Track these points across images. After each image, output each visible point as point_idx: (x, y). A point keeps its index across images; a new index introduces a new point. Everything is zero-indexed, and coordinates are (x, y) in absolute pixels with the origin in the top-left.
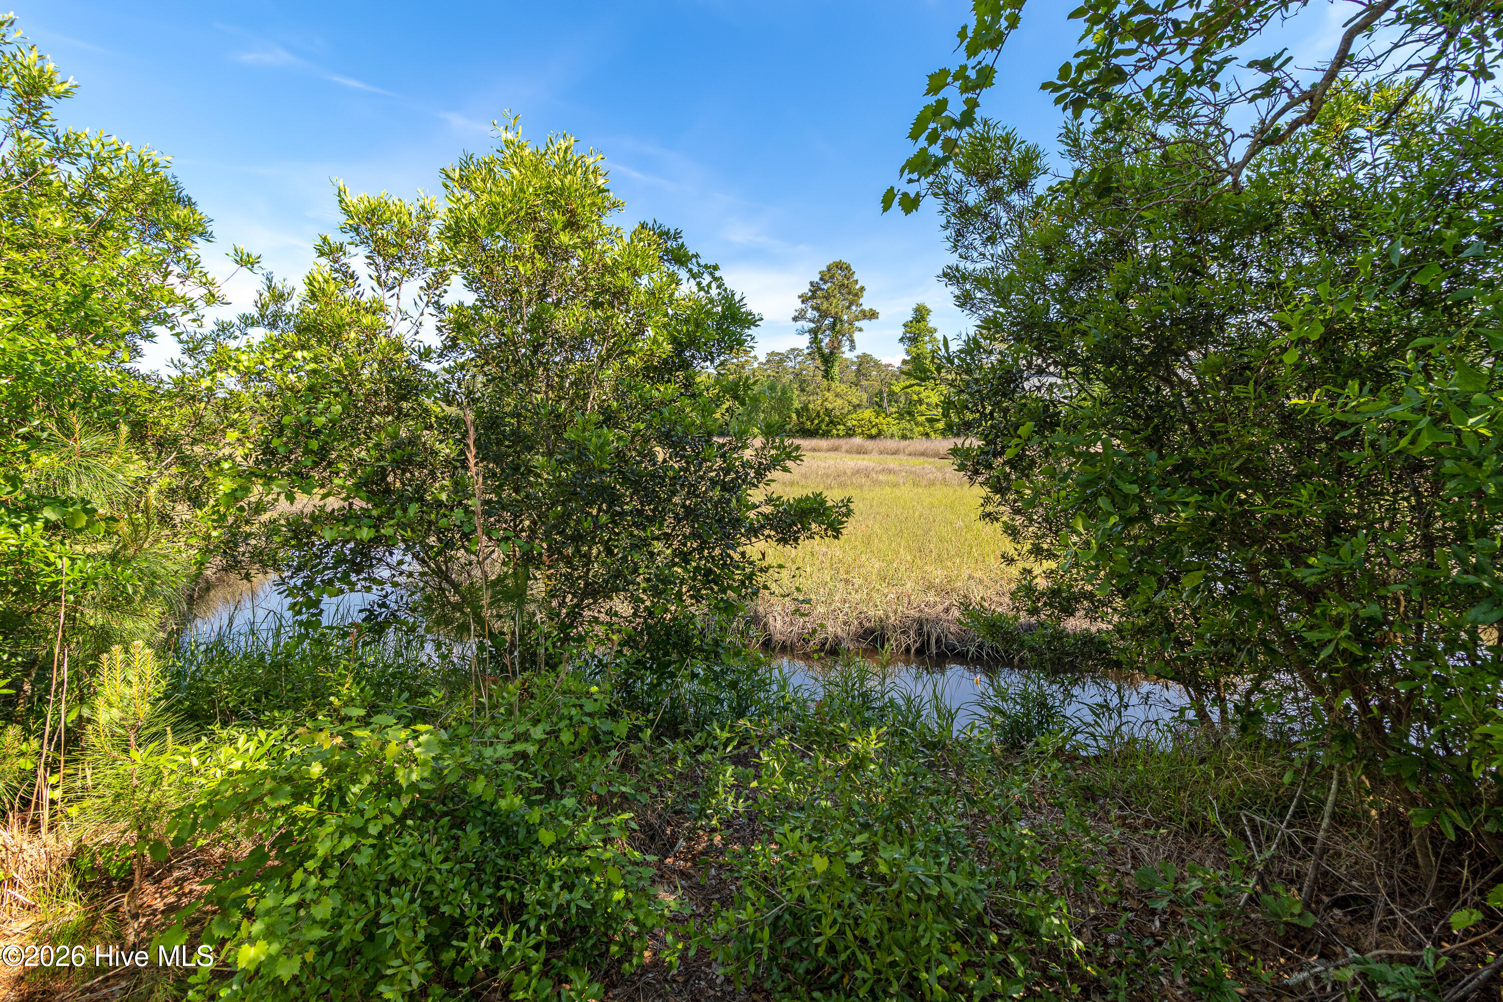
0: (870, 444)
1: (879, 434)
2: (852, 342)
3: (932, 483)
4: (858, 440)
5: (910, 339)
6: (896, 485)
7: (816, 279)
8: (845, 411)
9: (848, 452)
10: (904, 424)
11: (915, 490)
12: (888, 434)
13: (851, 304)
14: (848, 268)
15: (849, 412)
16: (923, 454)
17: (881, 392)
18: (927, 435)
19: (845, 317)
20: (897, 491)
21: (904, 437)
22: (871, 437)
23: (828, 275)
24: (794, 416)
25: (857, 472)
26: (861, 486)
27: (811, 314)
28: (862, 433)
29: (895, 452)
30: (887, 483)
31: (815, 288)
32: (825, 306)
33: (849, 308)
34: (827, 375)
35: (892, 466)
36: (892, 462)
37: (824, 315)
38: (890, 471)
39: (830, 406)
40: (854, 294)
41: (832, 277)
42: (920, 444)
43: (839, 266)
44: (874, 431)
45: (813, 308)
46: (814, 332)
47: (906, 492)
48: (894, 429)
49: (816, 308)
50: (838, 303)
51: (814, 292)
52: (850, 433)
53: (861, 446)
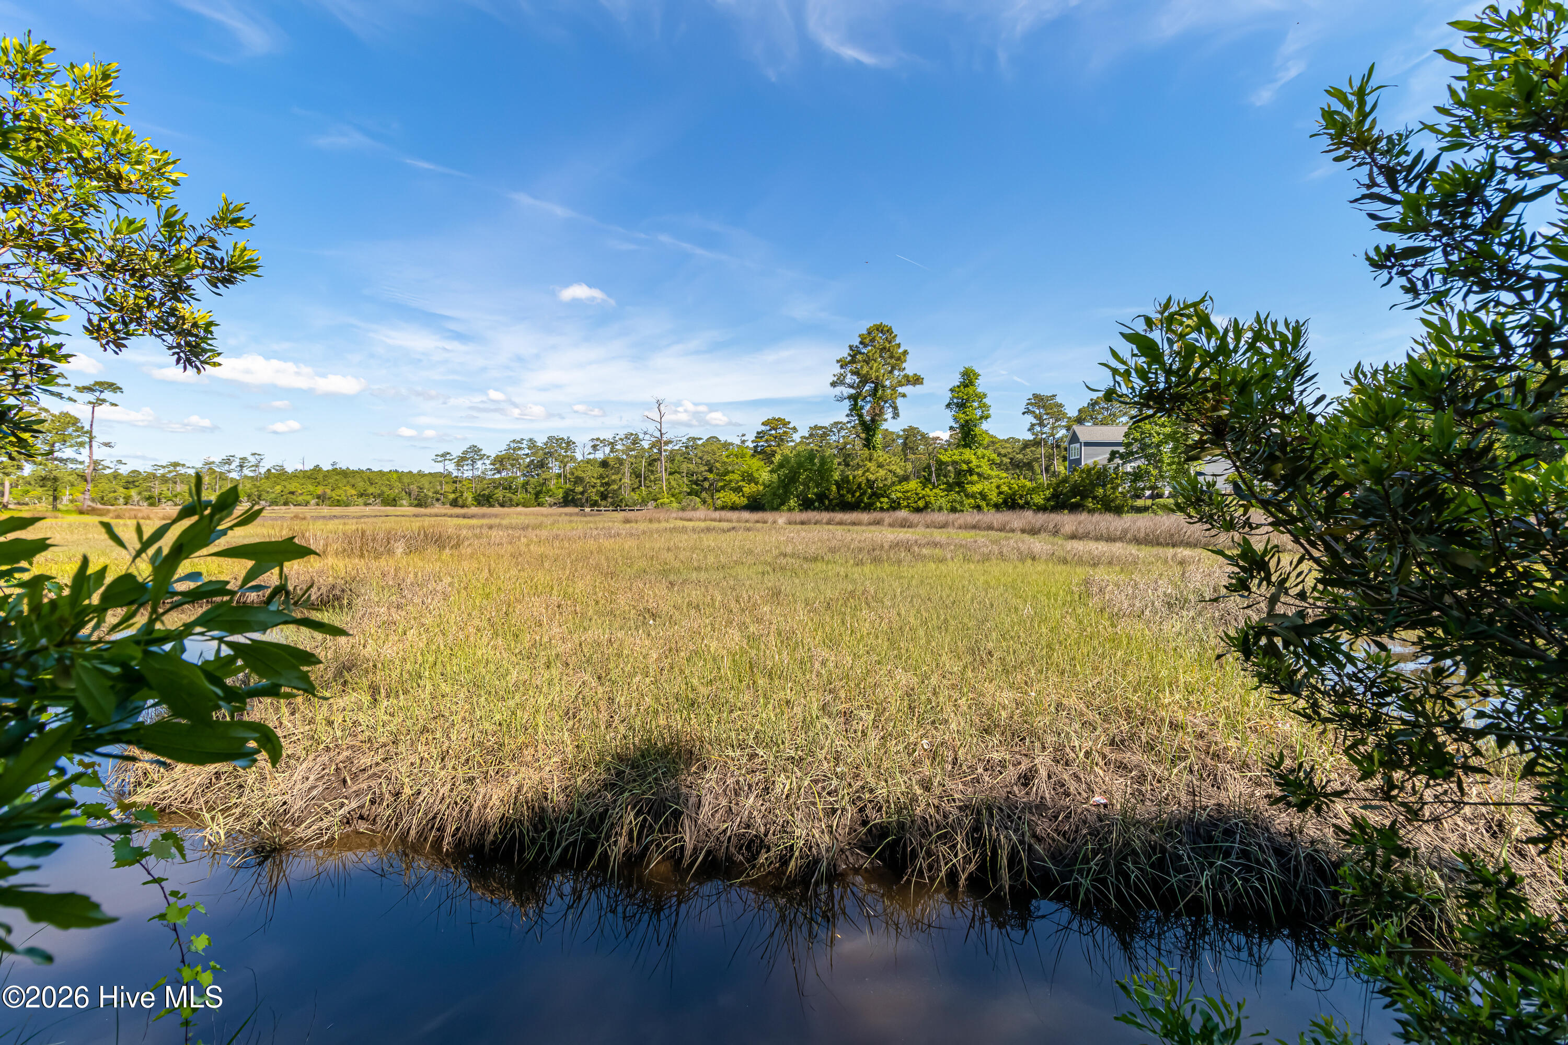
0: (915, 517)
1: (926, 506)
2: (895, 408)
3: (986, 558)
4: (903, 514)
5: (957, 405)
6: (942, 560)
7: (856, 342)
8: (889, 482)
9: (891, 525)
10: (953, 496)
11: (966, 567)
12: (936, 506)
13: (893, 368)
14: (890, 331)
15: (893, 484)
16: (974, 527)
17: (929, 466)
18: (979, 508)
19: (887, 383)
20: (943, 567)
21: (953, 510)
22: (918, 510)
23: (868, 339)
24: (834, 488)
25: (896, 545)
26: (899, 562)
27: (850, 379)
28: (908, 506)
29: (944, 526)
30: (932, 558)
31: (855, 353)
32: (865, 370)
33: (891, 372)
34: (868, 443)
35: (938, 539)
36: (939, 535)
37: (865, 380)
38: (935, 545)
39: (872, 477)
40: (896, 359)
41: (873, 340)
42: (971, 517)
43: (880, 329)
44: (921, 504)
45: (853, 373)
46: (854, 398)
47: (954, 567)
48: (943, 501)
49: (855, 373)
50: (879, 369)
51: (853, 357)
52: (895, 506)
53: (905, 520)
